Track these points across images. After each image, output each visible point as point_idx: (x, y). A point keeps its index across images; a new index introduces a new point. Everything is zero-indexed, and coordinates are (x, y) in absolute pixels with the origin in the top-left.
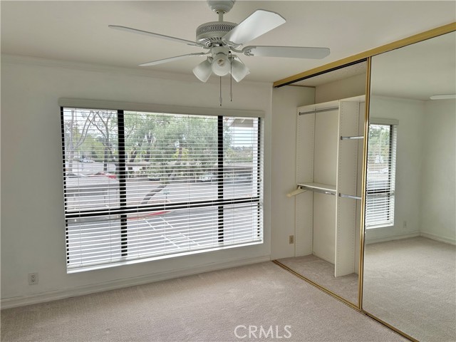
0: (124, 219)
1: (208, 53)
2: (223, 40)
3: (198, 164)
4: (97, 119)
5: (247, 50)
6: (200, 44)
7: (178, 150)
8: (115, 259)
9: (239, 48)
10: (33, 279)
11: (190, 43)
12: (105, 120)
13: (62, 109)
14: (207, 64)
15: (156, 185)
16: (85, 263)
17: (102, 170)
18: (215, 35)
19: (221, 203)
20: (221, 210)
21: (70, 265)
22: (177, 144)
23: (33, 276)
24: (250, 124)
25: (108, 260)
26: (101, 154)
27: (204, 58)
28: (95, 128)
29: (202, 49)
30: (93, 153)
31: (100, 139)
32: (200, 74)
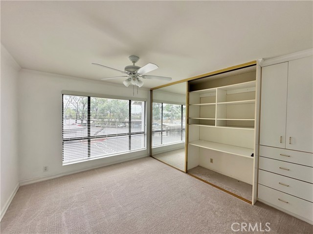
0: (89, 141)
1: (129, 76)
2: (135, 72)
3: (118, 120)
4: (73, 101)
5: (143, 76)
6: (126, 73)
7: (109, 115)
8: (85, 158)
9: (141, 75)
10: (46, 169)
11: (122, 72)
12: (77, 102)
13: (63, 95)
14: (129, 80)
15: (99, 129)
16: (71, 160)
17: (75, 123)
18: (132, 70)
19: (130, 134)
20: (130, 137)
21: (64, 162)
22: (109, 112)
23: (46, 168)
24: (140, 104)
25: (82, 159)
26: (74, 116)
27: (127, 78)
28: (72, 105)
29: (127, 75)
30: (71, 115)
31: (74, 110)
32: (126, 84)
